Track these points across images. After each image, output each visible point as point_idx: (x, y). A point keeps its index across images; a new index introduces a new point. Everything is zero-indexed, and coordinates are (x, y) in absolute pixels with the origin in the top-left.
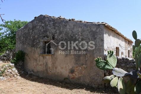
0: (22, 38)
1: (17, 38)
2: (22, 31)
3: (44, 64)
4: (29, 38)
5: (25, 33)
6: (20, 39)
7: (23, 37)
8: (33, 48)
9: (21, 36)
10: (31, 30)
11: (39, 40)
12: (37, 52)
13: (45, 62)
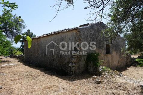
0: (89, 39)
1: (83, 37)
2: (88, 30)
3: (107, 61)
4: (96, 39)
5: (92, 33)
6: (86, 39)
7: (90, 37)
8: (100, 50)
9: (88, 36)
10: (96, 32)
11: (104, 43)
12: (102, 53)
13: (108, 60)
